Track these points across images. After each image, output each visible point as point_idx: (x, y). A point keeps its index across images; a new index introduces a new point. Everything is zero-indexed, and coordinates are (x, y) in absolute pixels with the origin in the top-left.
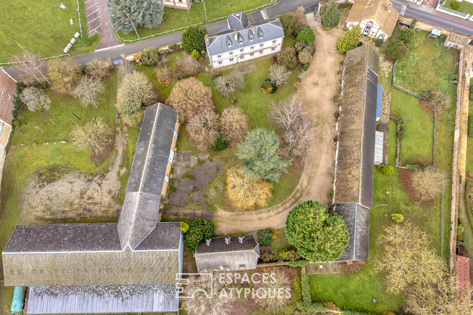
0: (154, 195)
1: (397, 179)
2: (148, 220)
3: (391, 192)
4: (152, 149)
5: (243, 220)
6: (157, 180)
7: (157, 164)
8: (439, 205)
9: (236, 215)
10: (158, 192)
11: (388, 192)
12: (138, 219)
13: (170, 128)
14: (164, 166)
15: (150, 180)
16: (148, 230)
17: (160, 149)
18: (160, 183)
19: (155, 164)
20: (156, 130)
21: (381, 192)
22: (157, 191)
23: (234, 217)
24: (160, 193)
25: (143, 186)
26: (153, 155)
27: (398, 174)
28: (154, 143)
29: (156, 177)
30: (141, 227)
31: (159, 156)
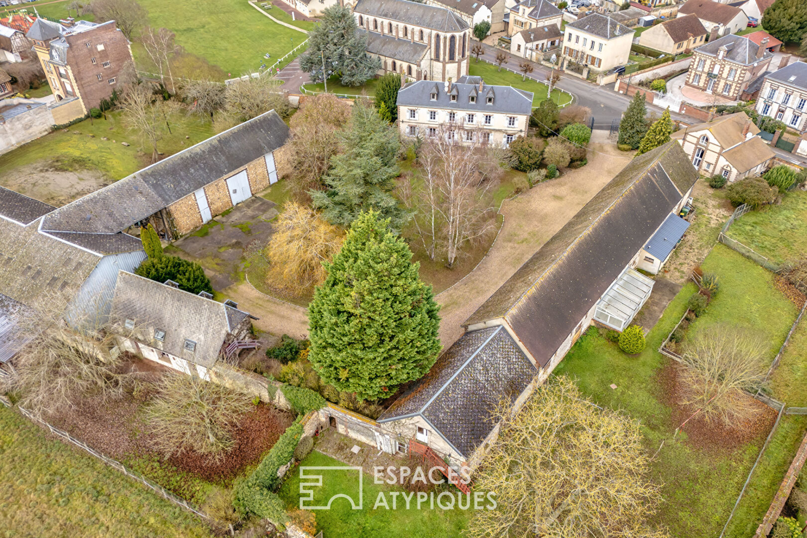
0: (156, 196)
1: (651, 373)
2: (111, 215)
3: (620, 389)
4: (211, 144)
5: (272, 312)
6: (179, 183)
7: (199, 166)
8: (746, 463)
9: (268, 301)
10: (167, 197)
11: (613, 386)
12: (96, 203)
13: (263, 145)
14: (209, 177)
15: (168, 174)
16: (97, 227)
17: (222, 154)
18: (181, 190)
19: (197, 162)
20: (239, 131)
21: (596, 378)
22: (167, 195)
23: (261, 302)
24: (167, 202)
25: (150, 172)
26: (204, 152)
27: (659, 366)
28: (219, 141)
29: (183, 179)
30: (88, 215)
31: (214, 161)
